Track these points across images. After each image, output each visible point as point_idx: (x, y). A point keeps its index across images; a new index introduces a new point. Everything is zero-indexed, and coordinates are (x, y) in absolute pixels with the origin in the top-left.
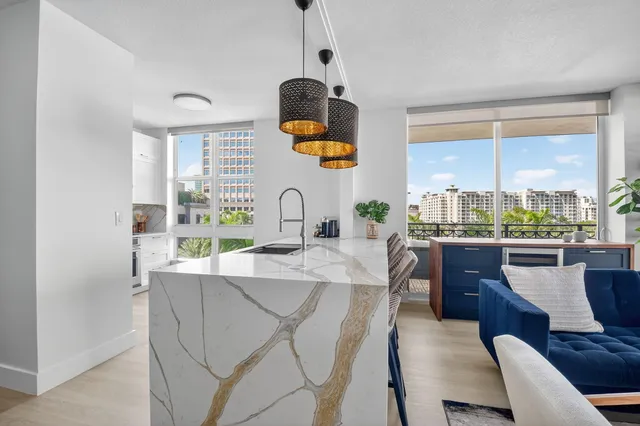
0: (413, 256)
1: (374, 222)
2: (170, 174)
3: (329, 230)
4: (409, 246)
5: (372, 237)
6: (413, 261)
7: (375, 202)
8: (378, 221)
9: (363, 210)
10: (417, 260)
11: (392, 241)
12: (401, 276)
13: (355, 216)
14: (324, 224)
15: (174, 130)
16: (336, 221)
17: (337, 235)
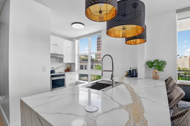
0: (182, 91)
1: (157, 71)
2: (77, 53)
3: (132, 74)
4: (178, 83)
5: (156, 78)
6: (182, 94)
7: (157, 61)
8: (159, 70)
9: (150, 64)
10: (184, 94)
11: (168, 81)
12: (175, 101)
13: (146, 68)
14: (130, 71)
15: (77, 38)
16: (136, 70)
17: (136, 76)
